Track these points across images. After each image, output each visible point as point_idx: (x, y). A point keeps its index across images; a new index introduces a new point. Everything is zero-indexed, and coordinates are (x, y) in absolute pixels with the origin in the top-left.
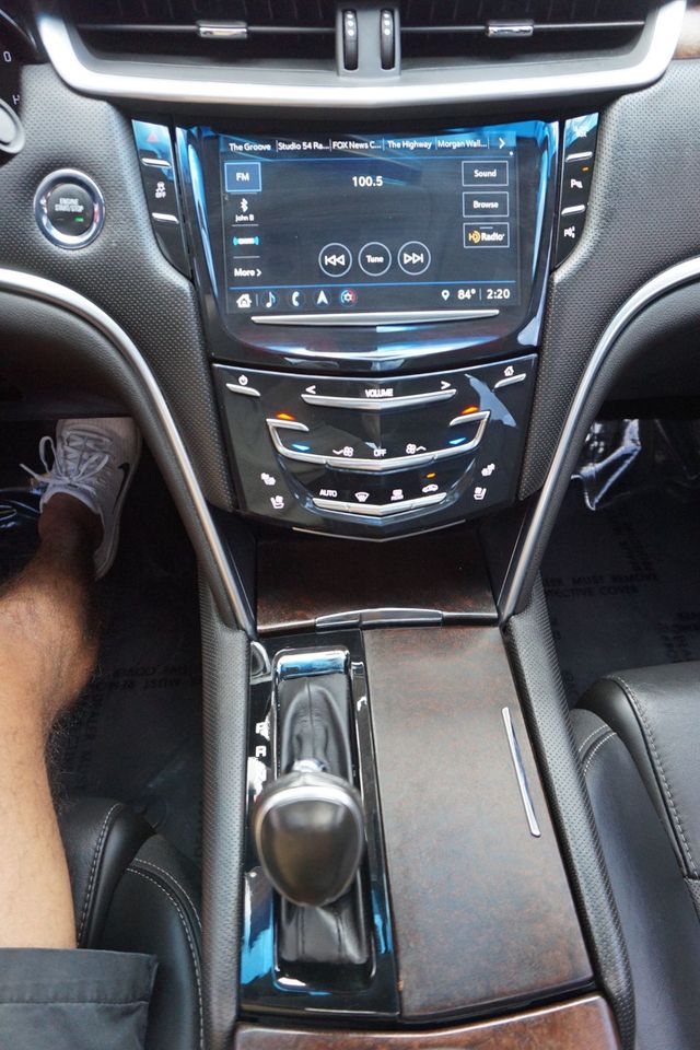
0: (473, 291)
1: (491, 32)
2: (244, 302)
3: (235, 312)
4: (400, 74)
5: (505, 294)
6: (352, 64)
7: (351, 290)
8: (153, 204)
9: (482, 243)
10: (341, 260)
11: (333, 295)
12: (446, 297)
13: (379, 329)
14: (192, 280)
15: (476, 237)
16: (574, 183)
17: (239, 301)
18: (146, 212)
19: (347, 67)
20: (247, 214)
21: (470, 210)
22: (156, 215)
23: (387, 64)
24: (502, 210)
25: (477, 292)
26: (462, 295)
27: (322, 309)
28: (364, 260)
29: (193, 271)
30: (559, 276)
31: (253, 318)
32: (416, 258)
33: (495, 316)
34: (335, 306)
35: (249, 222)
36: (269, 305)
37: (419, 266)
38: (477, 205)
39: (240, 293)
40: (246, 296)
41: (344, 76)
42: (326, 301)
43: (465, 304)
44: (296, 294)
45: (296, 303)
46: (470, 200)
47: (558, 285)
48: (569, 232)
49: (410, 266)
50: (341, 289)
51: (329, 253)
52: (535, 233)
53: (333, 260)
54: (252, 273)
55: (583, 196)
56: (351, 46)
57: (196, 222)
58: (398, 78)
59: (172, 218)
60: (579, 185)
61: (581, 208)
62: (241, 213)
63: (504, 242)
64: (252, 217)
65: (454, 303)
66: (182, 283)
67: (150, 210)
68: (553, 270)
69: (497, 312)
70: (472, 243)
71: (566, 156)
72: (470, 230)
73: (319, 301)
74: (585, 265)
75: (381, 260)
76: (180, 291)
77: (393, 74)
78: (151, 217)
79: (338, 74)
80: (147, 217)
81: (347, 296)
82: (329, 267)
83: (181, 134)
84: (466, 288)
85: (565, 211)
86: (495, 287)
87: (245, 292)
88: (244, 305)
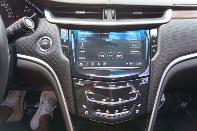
0: (133, 63)
2: (81, 64)
3: (79, 67)
4: (116, 20)
5: (140, 63)
6: (106, 18)
7: (105, 62)
9: (134, 53)
10: (103, 56)
11: (101, 63)
12: (127, 64)
15: (133, 52)
16: (153, 41)
19: (105, 19)
20: (83, 46)
21: (131, 46)
22: (63, 46)
23: (113, 18)
24: (138, 46)
25: (134, 63)
26: (130, 64)
27: (99, 66)
28: (108, 56)
29: (70, 58)
30: (152, 60)
31: (83, 68)
32: (120, 56)
33: (138, 68)
34: (102, 65)
35: (83, 48)
36: (87, 65)
37: (121, 57)
38: (133, 45)
39: (80, 62)
40: (82, 63)
43: (131, 66)
44: (93, 63)
45: (93, 65)
46: (131, 44)
47: (152, 62)
48: (154, 51)
49: (119, 57)
50: (103, 62)
51: (101, 54)
53: (101, 56)
54: (83, 58)
55: (156, 43)
56: (106, 15)
59: (67, 46)
61: (156, 46)
62: (82, 46)
63: (139, 53)
64: (84, 47)
65: (129, 65)
66: (67, 60)
67: (62, 45)
68: (151, 58)
70: (132, 53)
72: (132, 50)
73: (98, 64)
74: (158, 57)
75: (112, 56)
79: (103, 20)
81: (104, 64)
82: (101, 57)
83: (70, 31)
84: (131, 62)
85: (152, 46)
86: (138, 62)
87: (81, 62)
88: (81, 65)
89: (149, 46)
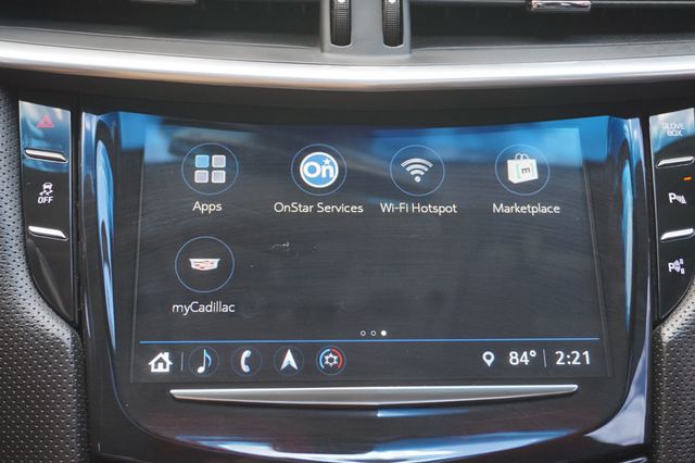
0: (533, 353)
1: (534, 6)
2: (161, 364)
3: (143, 380)
4: (411, 52)
5: (579, 358)
6: (342, 37)
7: (335, 349)
8: (30, 212)
11: (307, 356)
12: (489, 363)
13: (380, 415)
14: (77, 326)
16: (672, 197)
17: (152, 363)
18: (19, 224)
19: (334, 42)
22: (33, 229)
23: (392, 38)
25: (539, 356)
26: (514, 358)
27: (289, 378)
29: (81, 314)
30: (669, 331)
31: (172, 391)
33: (570, 395)
34: (309, 373)
36: (201, 370)
39: (154, 350)
40: (165, 356)
41: (331, 51)
42: (294, 365)
43: (521, 375)
44: (247, 354)
45: (245, 368)
47: (670, 344)
48: (676, 266)
50: (320, 348)
52: (624, 266)
56: (341, 16)
57: (94, 243)
58: (408, 56)
59: (59, 233)
60: (682, 200)
61: (687, 232)
65: (502, 373)
66: (58, 330)
67: (25, 225)
68: (658, 322)
69: (576, 386)
71: (657, 162)
73: (284, 365)
76: (56, 344)
77: (403, 53)
78: (25, 233)
79: (322, 51)
80: (18, 232)
81: (329, 358)
83: (89, 123)
84: (520, 349)
85: (666, 236)
86: (567, 348)
87: (164, 349)
88: (160, 369)
89: (645, 233)
